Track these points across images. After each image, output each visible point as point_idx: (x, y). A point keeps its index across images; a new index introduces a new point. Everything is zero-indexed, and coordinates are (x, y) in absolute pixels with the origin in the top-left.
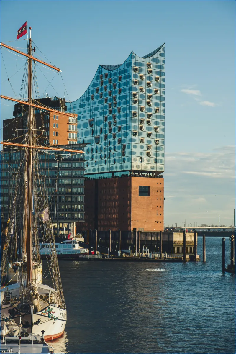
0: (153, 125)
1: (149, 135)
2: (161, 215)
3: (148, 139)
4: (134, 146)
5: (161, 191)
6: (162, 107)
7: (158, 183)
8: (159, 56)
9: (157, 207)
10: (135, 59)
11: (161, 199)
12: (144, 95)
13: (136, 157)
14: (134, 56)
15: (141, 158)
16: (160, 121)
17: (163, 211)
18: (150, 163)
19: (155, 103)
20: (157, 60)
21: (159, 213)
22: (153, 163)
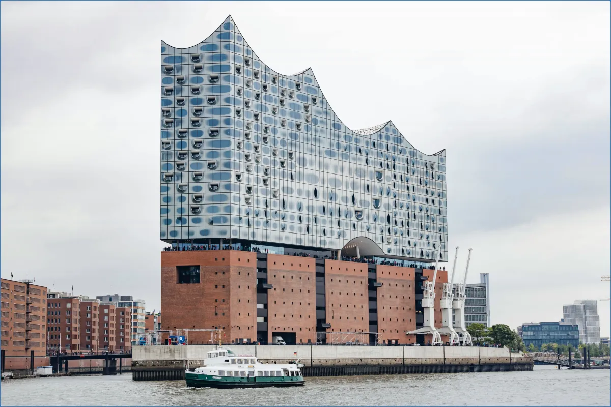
0: (204, 159)
1: (196, 178)
2: (223, 314)
3: (195, 184)
4: (166, 200)
5: (223, 273)
6: (223, 125)
7: (216, 259)
8: (216, 39)
9: (216, 301)
10: (166, 53)
11: (223, 287)
12: (186, 111)
13: (169, 218)
14: (164, 47)
15: (180, 219)
16: (219, 151)
17: (229, 309)
18: (198, 225)
19: (210, 120)
20: (213, 47)
21: (220, 312)
22: (207, 224)
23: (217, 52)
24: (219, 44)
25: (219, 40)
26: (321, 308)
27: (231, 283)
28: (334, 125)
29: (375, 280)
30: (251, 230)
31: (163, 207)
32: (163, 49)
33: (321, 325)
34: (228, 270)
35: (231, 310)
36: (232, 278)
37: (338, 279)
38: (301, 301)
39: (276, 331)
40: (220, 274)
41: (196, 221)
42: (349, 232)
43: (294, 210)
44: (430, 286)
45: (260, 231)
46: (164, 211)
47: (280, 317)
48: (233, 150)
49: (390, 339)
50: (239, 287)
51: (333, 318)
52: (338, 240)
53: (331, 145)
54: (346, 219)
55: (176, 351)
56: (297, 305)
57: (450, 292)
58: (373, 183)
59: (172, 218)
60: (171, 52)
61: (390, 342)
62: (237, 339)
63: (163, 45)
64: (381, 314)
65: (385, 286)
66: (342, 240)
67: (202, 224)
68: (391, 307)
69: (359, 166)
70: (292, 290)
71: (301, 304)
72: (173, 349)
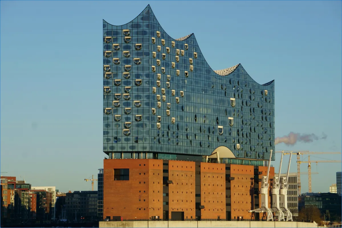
0: (132, 100)
2: (144, 200)
3: (126, 116)
4: (107, 125)
5: (145, 174)
6: (145, 78)
7: (140, 165)
8: (140, 21)
9: (140, 192)
10: (106, 28)
11: (144, 183)
12: (120, 68)
13: (109, 137)
14: (105, 24)
15: (116, 138)
16: (142, 95)
17: (148, 197)
18: (128, 142)
19: (136, 74)
20: (137, 26)
21: (142, 199)
22: (134, 142)
23: (140, 29)
24: (142, 24)
25: (142, 21)
26: (198, 195)
27: (150, 180)
28: (206, 71)
29: (229, 175)
30: (160, 145)
31: (105, 130)
32: (104, 26)
33: (198, 207)
34: (148, 172)
35: (150, 198)
36: (150, 177)
37: (208, 175)
38: (187, 191)
39: (174, 211)
40: (142, 174)
41: (127, 140)
42: (214, 143)
43: (184, 131)
44: (266, 179)
45: (165, 146)
46: (105, 133)
47: (175, 202)
48: (151, 94)
49: (238, 215)
50: (154, 183)
51: (205, 202)
52: (208, 149)
53: (205, 85)
54: (213, 134)
55: (126, 225)
56: (185, 193)
57: (278, 183)
58: (229, 108)
59: (111, 138)
60: (110, 28)
61: (238, 217)
62: (152, 217)
63: (104, 23)
64: (233, 199)
65: (236, 179)
66: (210, 149)
67: (131, 142)
68: (239, 193)
69: (221, 97)
70: (182, 184)
71: (187, 192)
72: (125, 224)
